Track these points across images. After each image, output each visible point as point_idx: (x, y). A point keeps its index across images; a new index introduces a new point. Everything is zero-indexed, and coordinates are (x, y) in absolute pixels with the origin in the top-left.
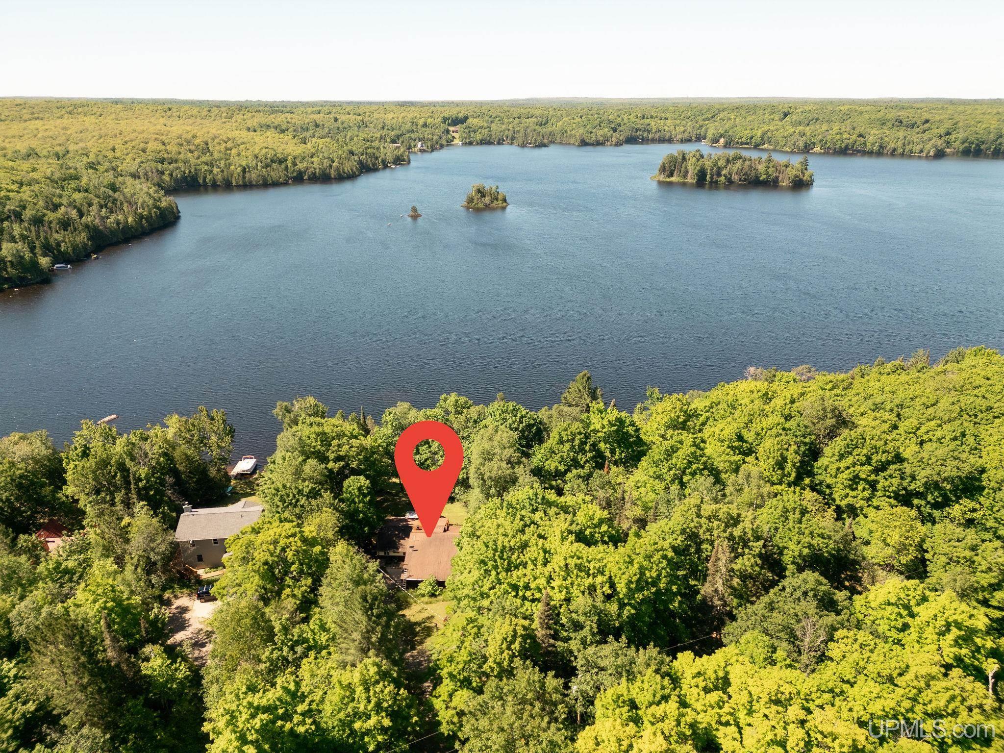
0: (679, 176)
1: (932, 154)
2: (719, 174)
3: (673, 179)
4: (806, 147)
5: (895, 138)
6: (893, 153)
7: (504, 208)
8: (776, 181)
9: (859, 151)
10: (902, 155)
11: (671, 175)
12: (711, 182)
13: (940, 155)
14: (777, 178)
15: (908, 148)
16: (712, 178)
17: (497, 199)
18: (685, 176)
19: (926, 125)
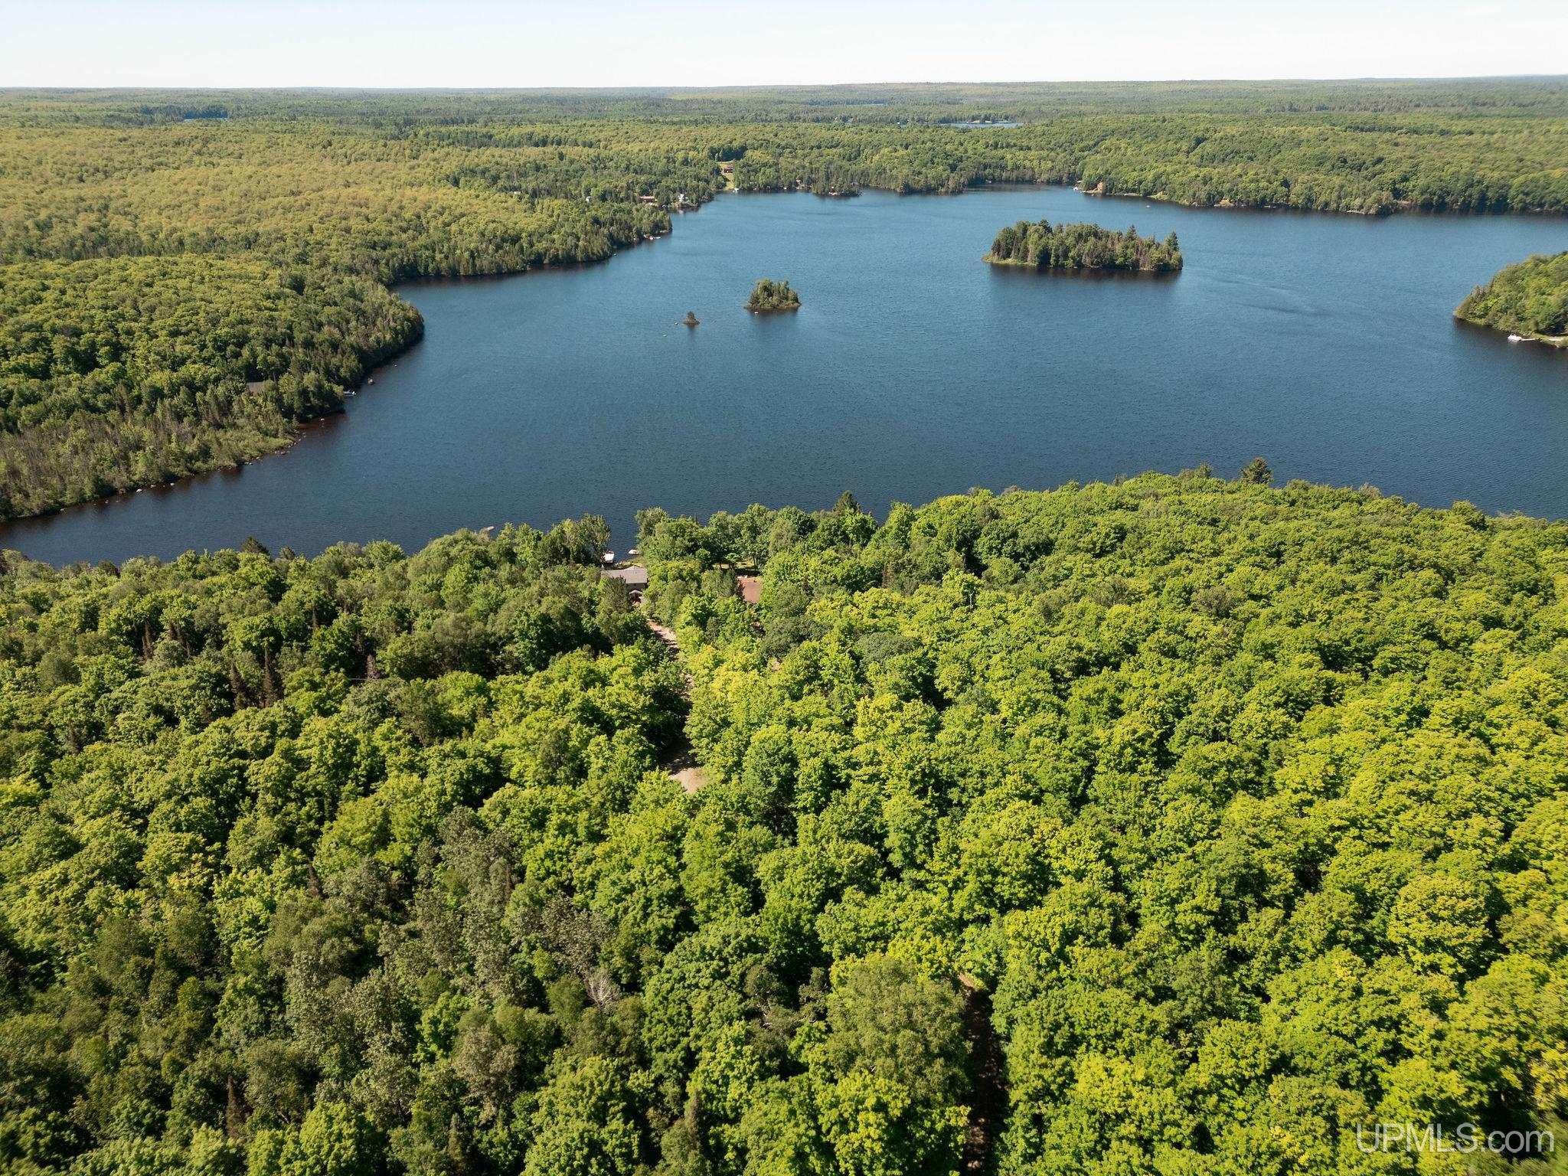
0: (1016, 257)
1: (1372, 211)
2: (1066, 257)
3: (1010, 261)
4: (1209, 199)
5: (1328, 184)
6: (1325, 210)
7: (795, 310)
8: (1136, 264)
9: (1279, 206)
10: (1336, 212)
11: (1008, 255)
12: (1056, 266)
13: (1384, 213)
15: (1344, 202)
16: (1057, 261)
17: (787, 299)
18: (1024, 258)
19: (1379, 167)
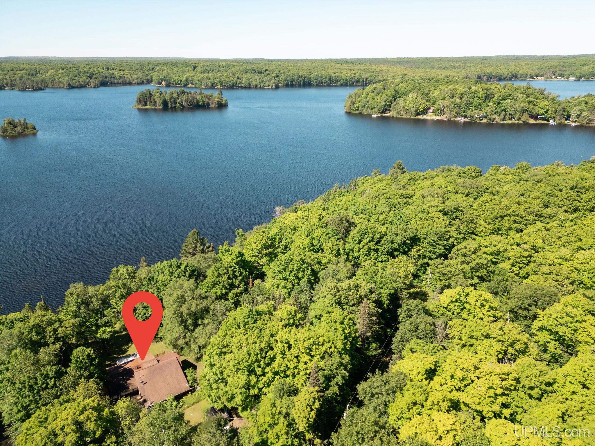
0: (151, 105)
1: (274, 87)
2: (175, 103)
3: (148, 107)
4: (212, 85)
5: (255, 79)
6: (256, 87)
7: (35, 134)
8: (208, 105)
9: (240, 87)
10: (260, 88)
11: (146, 104)
12: (172, 108)
13: (277, 87)
14: (208, 103)
15: (262, 84)
16: (171, 105)
17: (27, 128)
18: (155, 104)
19: (267, 72)
